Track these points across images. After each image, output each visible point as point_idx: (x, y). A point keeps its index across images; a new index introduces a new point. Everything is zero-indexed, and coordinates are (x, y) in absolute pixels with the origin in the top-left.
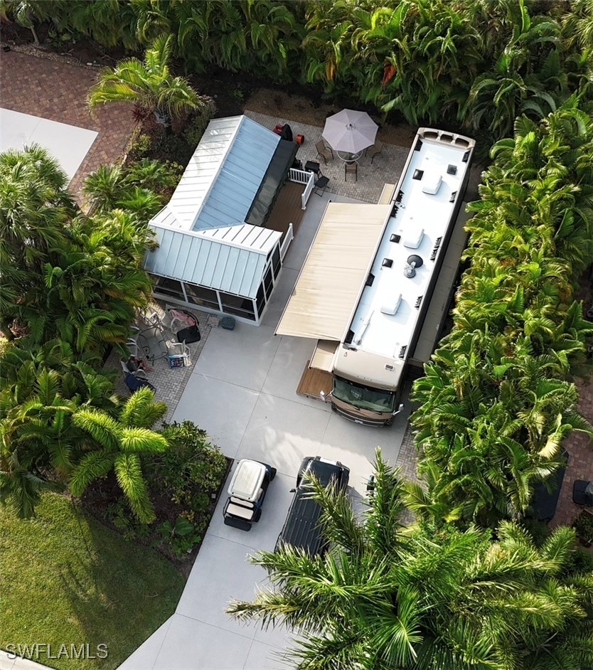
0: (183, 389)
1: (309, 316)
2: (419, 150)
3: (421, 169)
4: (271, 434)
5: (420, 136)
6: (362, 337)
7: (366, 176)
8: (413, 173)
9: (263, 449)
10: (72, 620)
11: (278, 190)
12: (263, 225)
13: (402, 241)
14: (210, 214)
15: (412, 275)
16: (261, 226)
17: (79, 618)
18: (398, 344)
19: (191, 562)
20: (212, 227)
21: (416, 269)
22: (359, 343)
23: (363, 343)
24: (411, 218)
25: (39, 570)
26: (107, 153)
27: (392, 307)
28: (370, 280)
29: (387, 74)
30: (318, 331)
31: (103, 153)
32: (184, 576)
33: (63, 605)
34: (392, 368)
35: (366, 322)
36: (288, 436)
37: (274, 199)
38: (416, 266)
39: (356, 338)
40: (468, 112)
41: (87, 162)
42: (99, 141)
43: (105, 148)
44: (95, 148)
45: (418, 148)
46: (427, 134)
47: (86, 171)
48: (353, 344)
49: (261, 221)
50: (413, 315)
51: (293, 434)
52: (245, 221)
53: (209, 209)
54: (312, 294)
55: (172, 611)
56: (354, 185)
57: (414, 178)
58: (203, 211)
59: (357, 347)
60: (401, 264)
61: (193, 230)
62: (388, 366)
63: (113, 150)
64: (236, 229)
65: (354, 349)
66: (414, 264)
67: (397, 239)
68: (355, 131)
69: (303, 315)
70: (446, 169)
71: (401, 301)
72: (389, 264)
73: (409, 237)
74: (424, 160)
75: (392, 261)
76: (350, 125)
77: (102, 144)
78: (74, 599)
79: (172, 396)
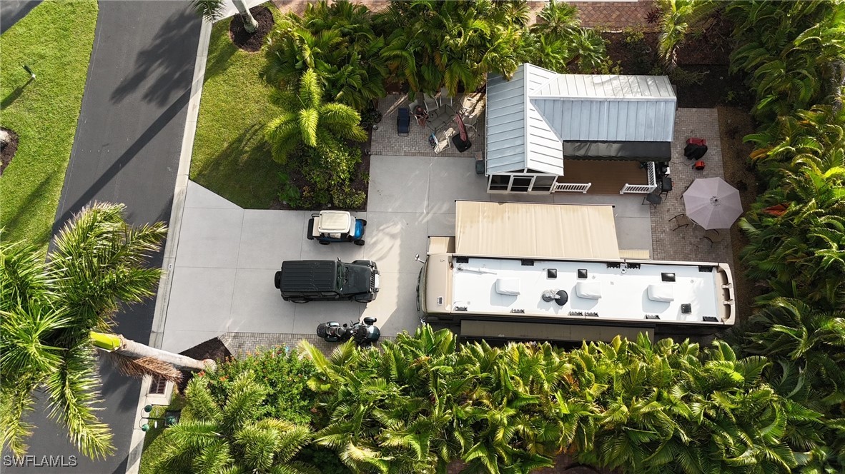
0: (414, 155)
1: (478, 222)
2: (700, 271)
3: (676, 278)
4: (397, 229)
5: (717, 267)
6: (467, 270)
7: (684, 238)
8: (669, 271)
9: (382, 228)
10: (226, 145)
11: (611, 158)
12: (565, 157)
13: (582, 280)
14: (554, 109)
15: (546, 299)
16: (564, 156)
17: (228, 148)
18: (469, 303)
19: (282, 207)
20: (543, 114)
21: (554, 301)
22: (460, 269)
23: (461, 274)
24: (612, 283)
25: (254, 112)
26: (618, 16)
27: (503, 288)
28: (528, 262)
29: (774, 209)
30: (464, 233)
31: (618, 13)
32: (271, 206)
33: (235, 135)
34: (441, 302)
35: (482, 270)
36: (398, 242)
37: (599, 158)
38: (557, 300)
39: (463, 265)
40: (764, 306)
41: (603, 5)
42: (629, 5)
43: (623, 13)
44: (620, 5)
45: (702, 269)
46: (724, 273)
47: (594, 8)
48: (457, 265)
49: (570, 153)
50: (504, 310)
51: (401, 246)
52: (564, 141)
53: (559, 105)
54: (503, 218)
55: (245, 206)
56: (668, 230)
57: (662, 274)
58: (555, 101)
59: (455, 269)
60: (553, 286)
61: (531, 100)
62: (441, 299)
63: (623, 19)
64: (552, 135)
65: (452, 266)
66: (558, 297)
67: (582, 275)
68: (712, 208)
69: (479, 216)
70: (686, 302)
71: (515, 295)
72: (551, 275)
73: (587, 286)
74: (690, 279)
75: (556, 277)
76: (716, 200)
77: (626, 9)
78: (239, 140)
79: (406, 149)
